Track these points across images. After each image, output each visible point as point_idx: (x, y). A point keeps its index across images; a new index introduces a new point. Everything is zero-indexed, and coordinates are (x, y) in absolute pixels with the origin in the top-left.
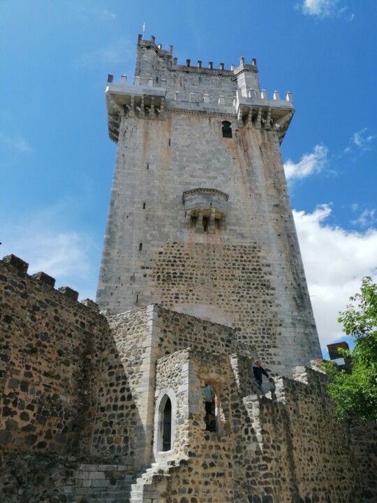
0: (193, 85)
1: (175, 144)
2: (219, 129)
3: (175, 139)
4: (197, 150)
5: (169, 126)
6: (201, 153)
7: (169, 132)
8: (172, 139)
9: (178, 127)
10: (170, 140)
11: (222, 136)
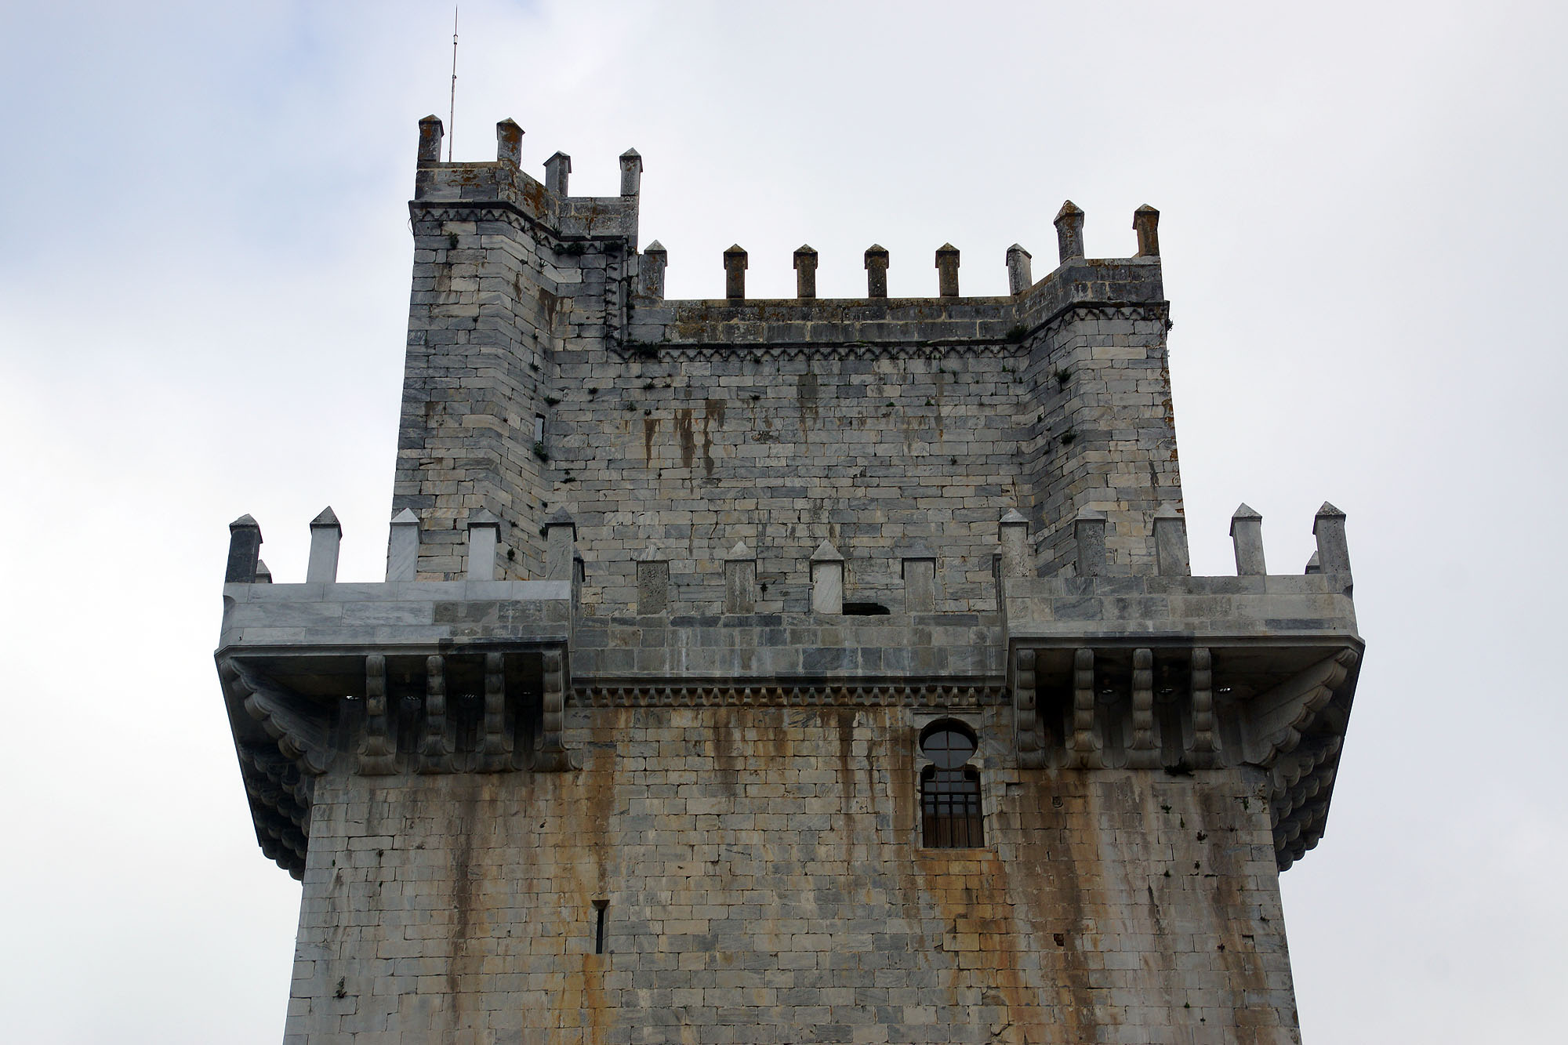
0: (764, 437)
1: (635, 932)
2: (901, 795)
3: (631, 900)
4: (762, 963)
5: (601, 804)
6: (784, 980)
7: (599, 846)
8: (614, 899)
9: (653, 805)
10: (602, 906)
11: (916, 838)
